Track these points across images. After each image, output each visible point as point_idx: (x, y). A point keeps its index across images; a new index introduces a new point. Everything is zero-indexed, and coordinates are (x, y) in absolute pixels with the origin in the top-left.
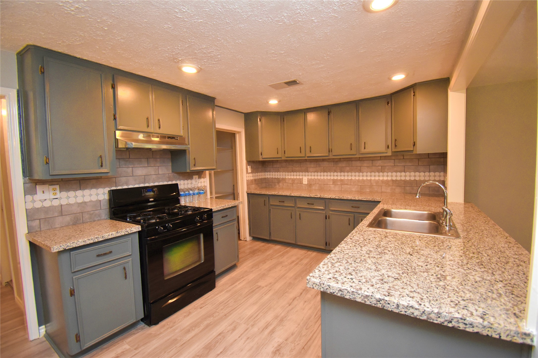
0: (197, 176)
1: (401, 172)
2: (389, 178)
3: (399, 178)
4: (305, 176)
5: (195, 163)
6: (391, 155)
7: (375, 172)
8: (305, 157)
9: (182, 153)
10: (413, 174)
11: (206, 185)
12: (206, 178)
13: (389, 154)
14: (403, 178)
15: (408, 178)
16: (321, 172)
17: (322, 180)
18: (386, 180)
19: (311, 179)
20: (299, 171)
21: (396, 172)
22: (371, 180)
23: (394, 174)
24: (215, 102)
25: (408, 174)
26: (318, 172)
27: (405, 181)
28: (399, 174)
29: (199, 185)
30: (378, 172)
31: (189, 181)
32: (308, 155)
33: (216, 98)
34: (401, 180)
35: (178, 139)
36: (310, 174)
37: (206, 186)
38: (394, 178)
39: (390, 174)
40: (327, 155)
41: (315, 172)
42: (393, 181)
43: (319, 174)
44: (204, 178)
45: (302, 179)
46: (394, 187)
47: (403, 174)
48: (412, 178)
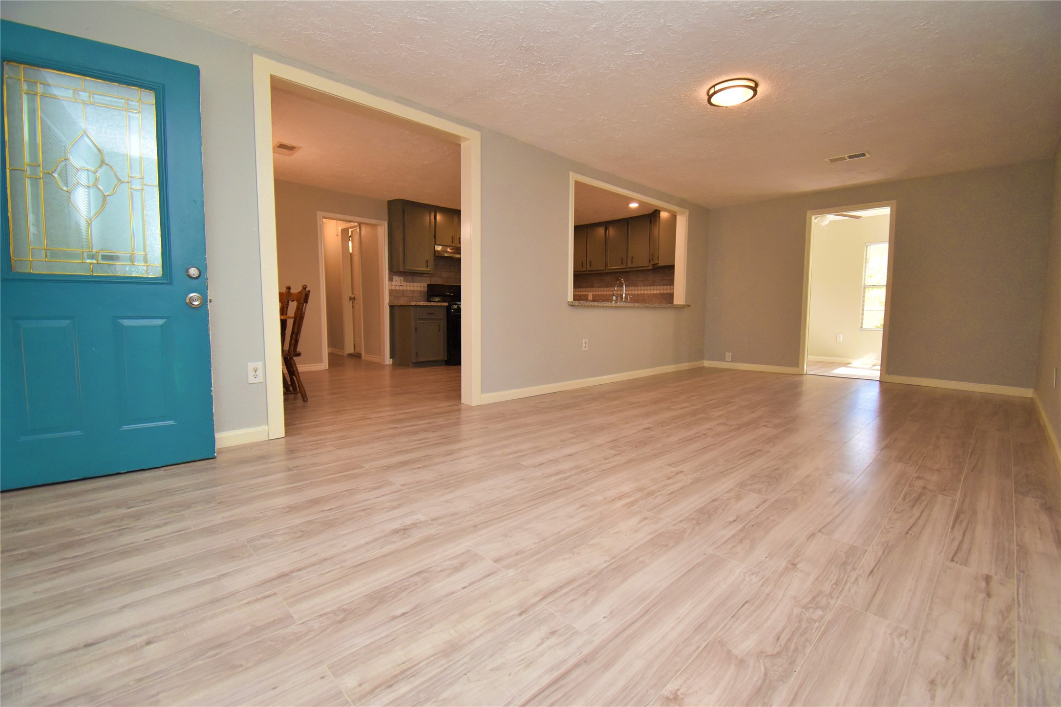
4: (590, 291)
7: (647, 286)
8: (586, 271)
16: (604, 288)
17: (605, 295)
19: (596, 294)
20: (586, 287)
21: (664, 285)
22: (644, 294)
23: (662, 287)
26: (601, 287)
28: (665, 287)
30: (650, 286)
32: (588, 269)
36: (594, 289)
38: (662, 292)
40: (604, 269)
41: (599, 287)
42: (660, 294)
43: (602, 289)
45: (588, 294)
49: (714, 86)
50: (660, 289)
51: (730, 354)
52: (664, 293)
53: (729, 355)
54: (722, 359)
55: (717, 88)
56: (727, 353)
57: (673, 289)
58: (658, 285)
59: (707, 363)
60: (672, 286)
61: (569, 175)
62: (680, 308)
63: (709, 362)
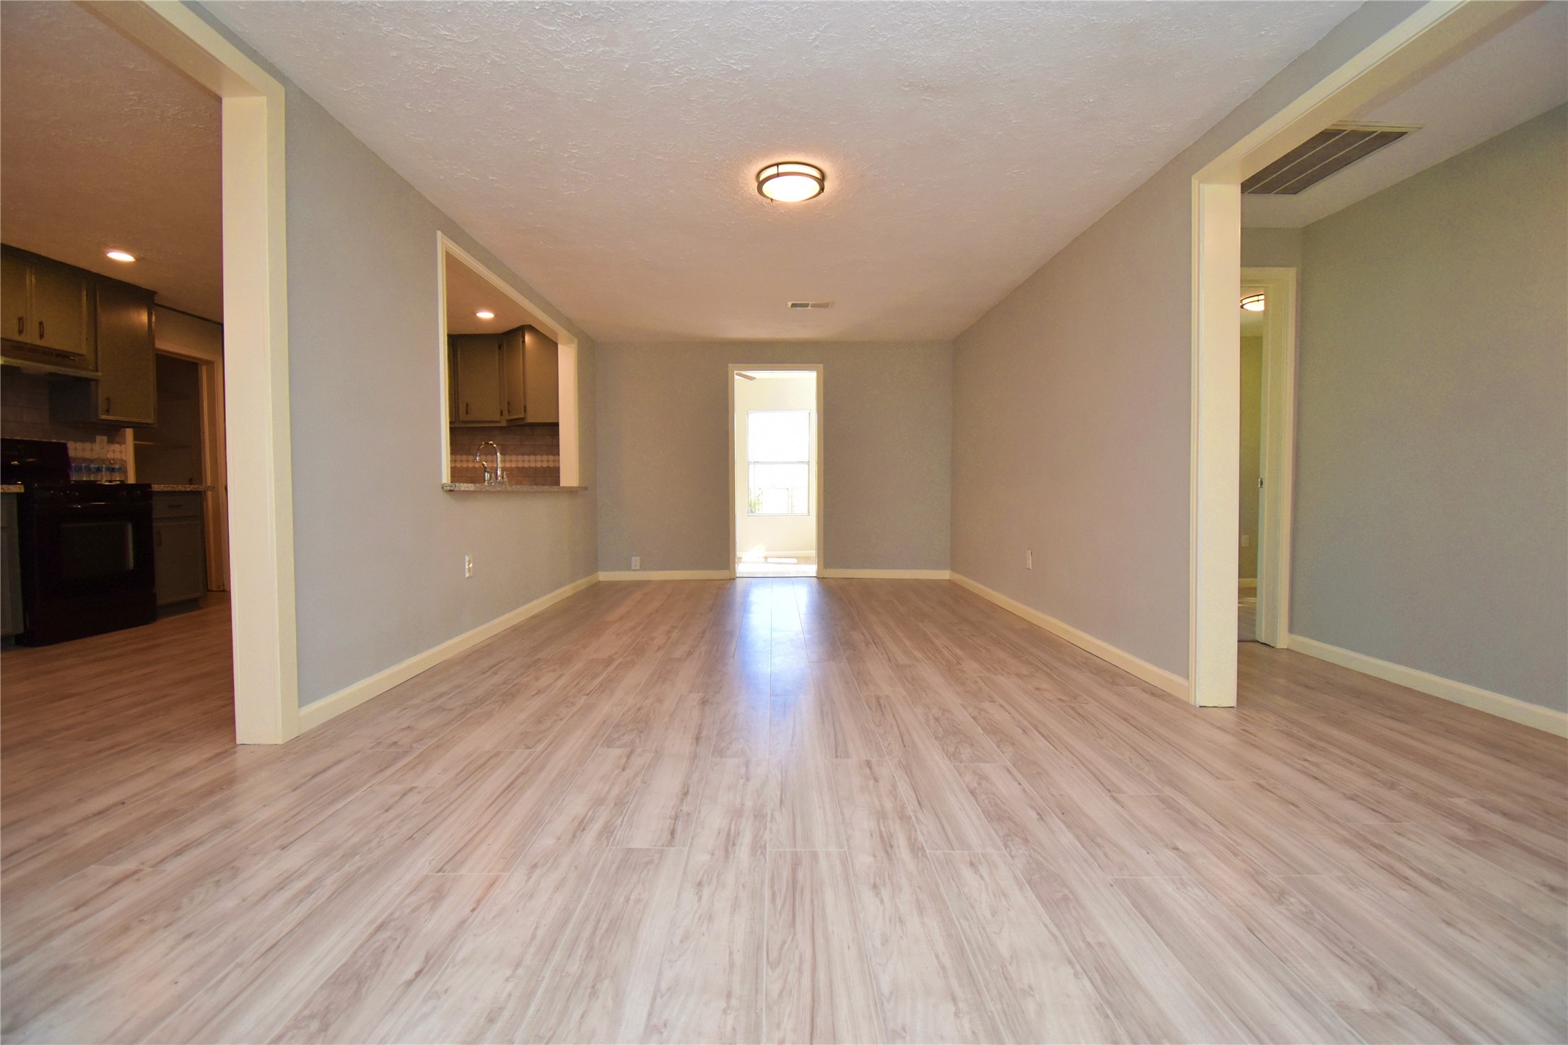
0: (105, 438)
1: (529, 454)
2: (514, 465)
3: (526, 465)
5: (109, 408)
6: (505, 425)
9: (83, 385)
10: (545, 458)
11: (124, 458)
12: (125, 443)
13: (504, 424)
14: (533, 465)
15: (539, 465)
18: (509, 468)
21: (523, 454)
23: (520, 457)
24: (156, 298)
25: (539, 457)
27: (535, 469)
28: (526, 457)
29: (110, 455)
31: (88, 445)
33: (157, 293)
34: (530, 468)
35: (75, 360)
37: (126, 461)
38: (520, 465)
39: (514, 458)
42: (518, 468)
44: (119, 443)
46: (520, 478)
47: (532, 457)
48: (545, 465)
49: (777, 165)
50: (517, 461)
51: (638, 558)
52: (524, 468)
53: (636, 561)
54: (628, 568)
55: (783, 169)
56: (633, 558)
57: (559, 461)
58: (513, 454)
59: (603, 576)
60: (557, 457)
61: (436, 233)
62: (571, 491)
63: (605, 573)
